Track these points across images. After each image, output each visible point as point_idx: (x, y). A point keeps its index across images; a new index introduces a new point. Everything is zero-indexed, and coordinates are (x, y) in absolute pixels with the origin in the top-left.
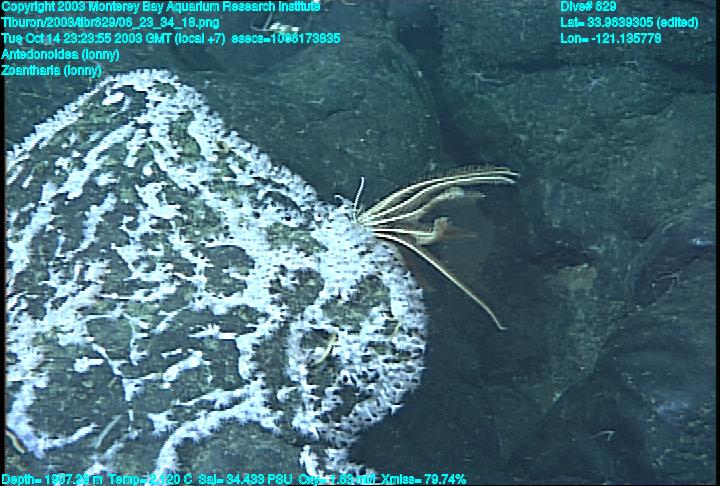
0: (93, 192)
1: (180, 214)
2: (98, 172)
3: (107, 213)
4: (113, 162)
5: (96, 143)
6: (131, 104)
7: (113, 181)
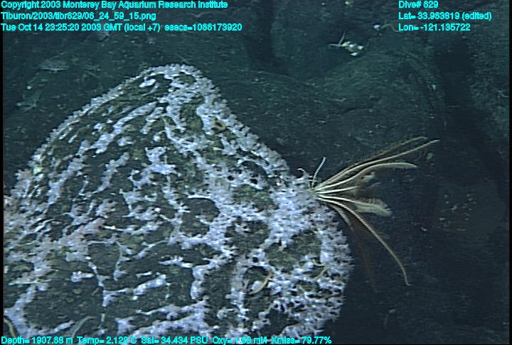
0: (114, 150)
1: (175, 172)
2: (120, 136)
3: (121, 167)
4: (134, 129)
5: (126, 114)
6: (159, 88)
7: (129, 143)
